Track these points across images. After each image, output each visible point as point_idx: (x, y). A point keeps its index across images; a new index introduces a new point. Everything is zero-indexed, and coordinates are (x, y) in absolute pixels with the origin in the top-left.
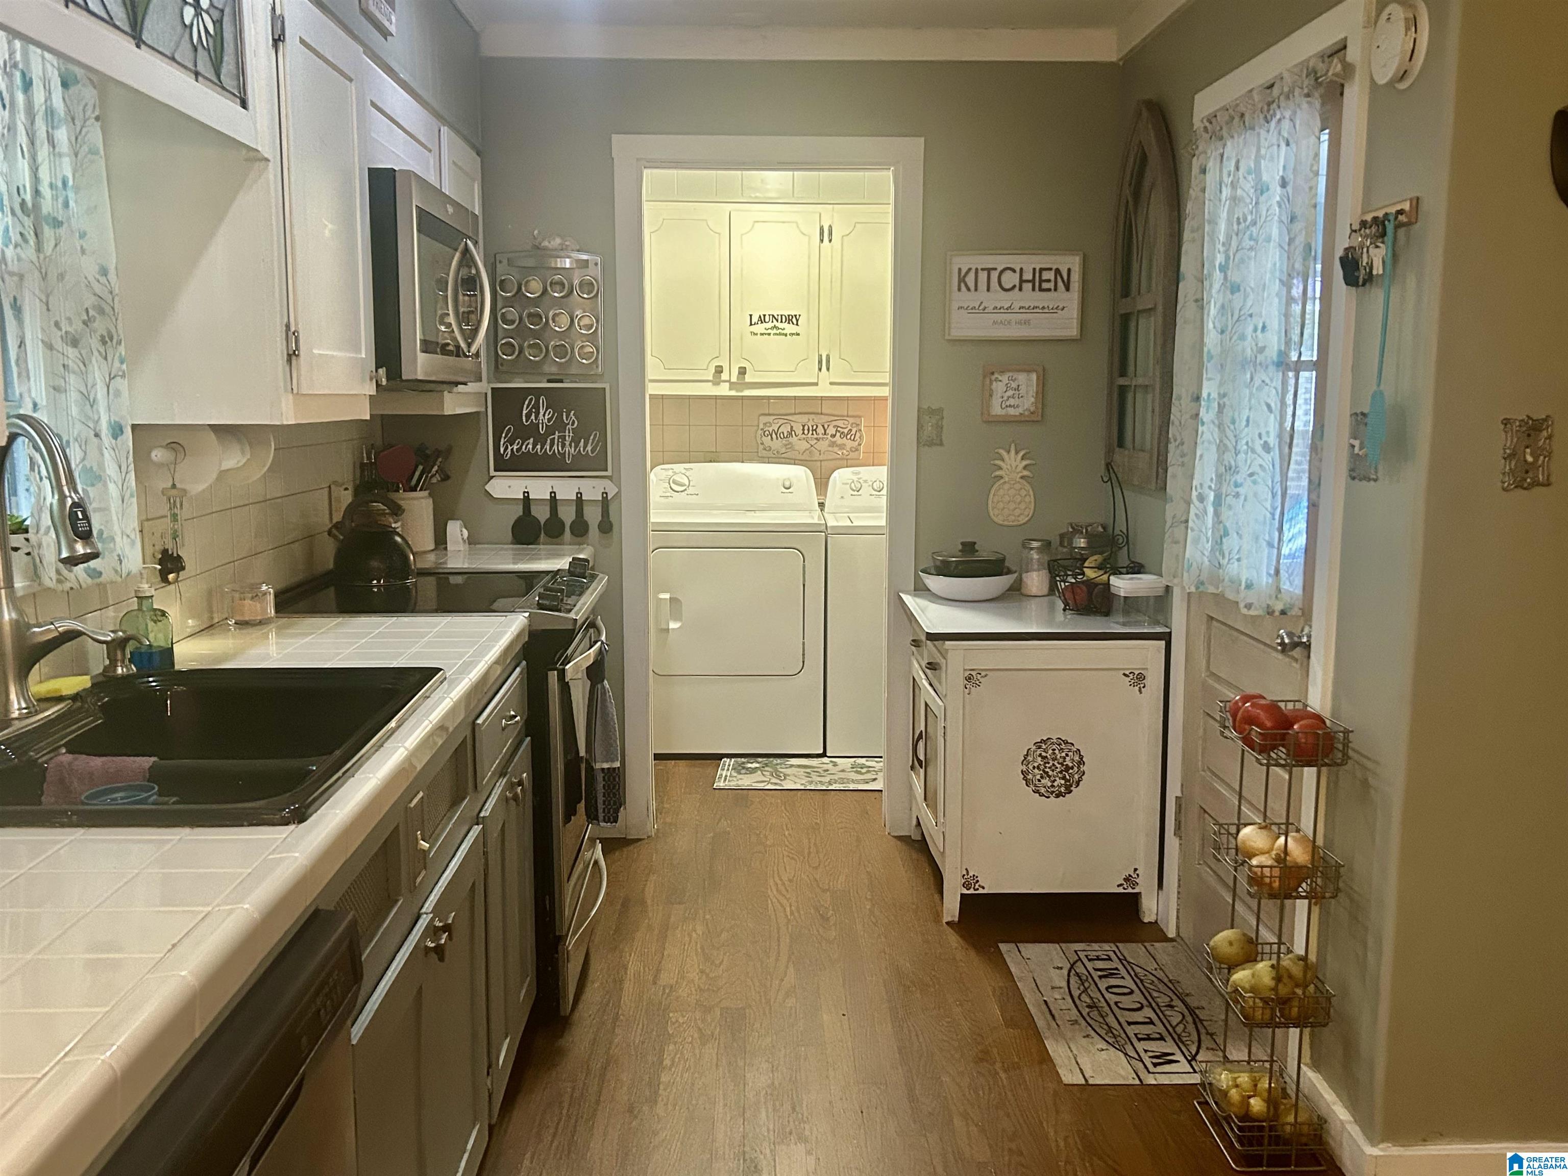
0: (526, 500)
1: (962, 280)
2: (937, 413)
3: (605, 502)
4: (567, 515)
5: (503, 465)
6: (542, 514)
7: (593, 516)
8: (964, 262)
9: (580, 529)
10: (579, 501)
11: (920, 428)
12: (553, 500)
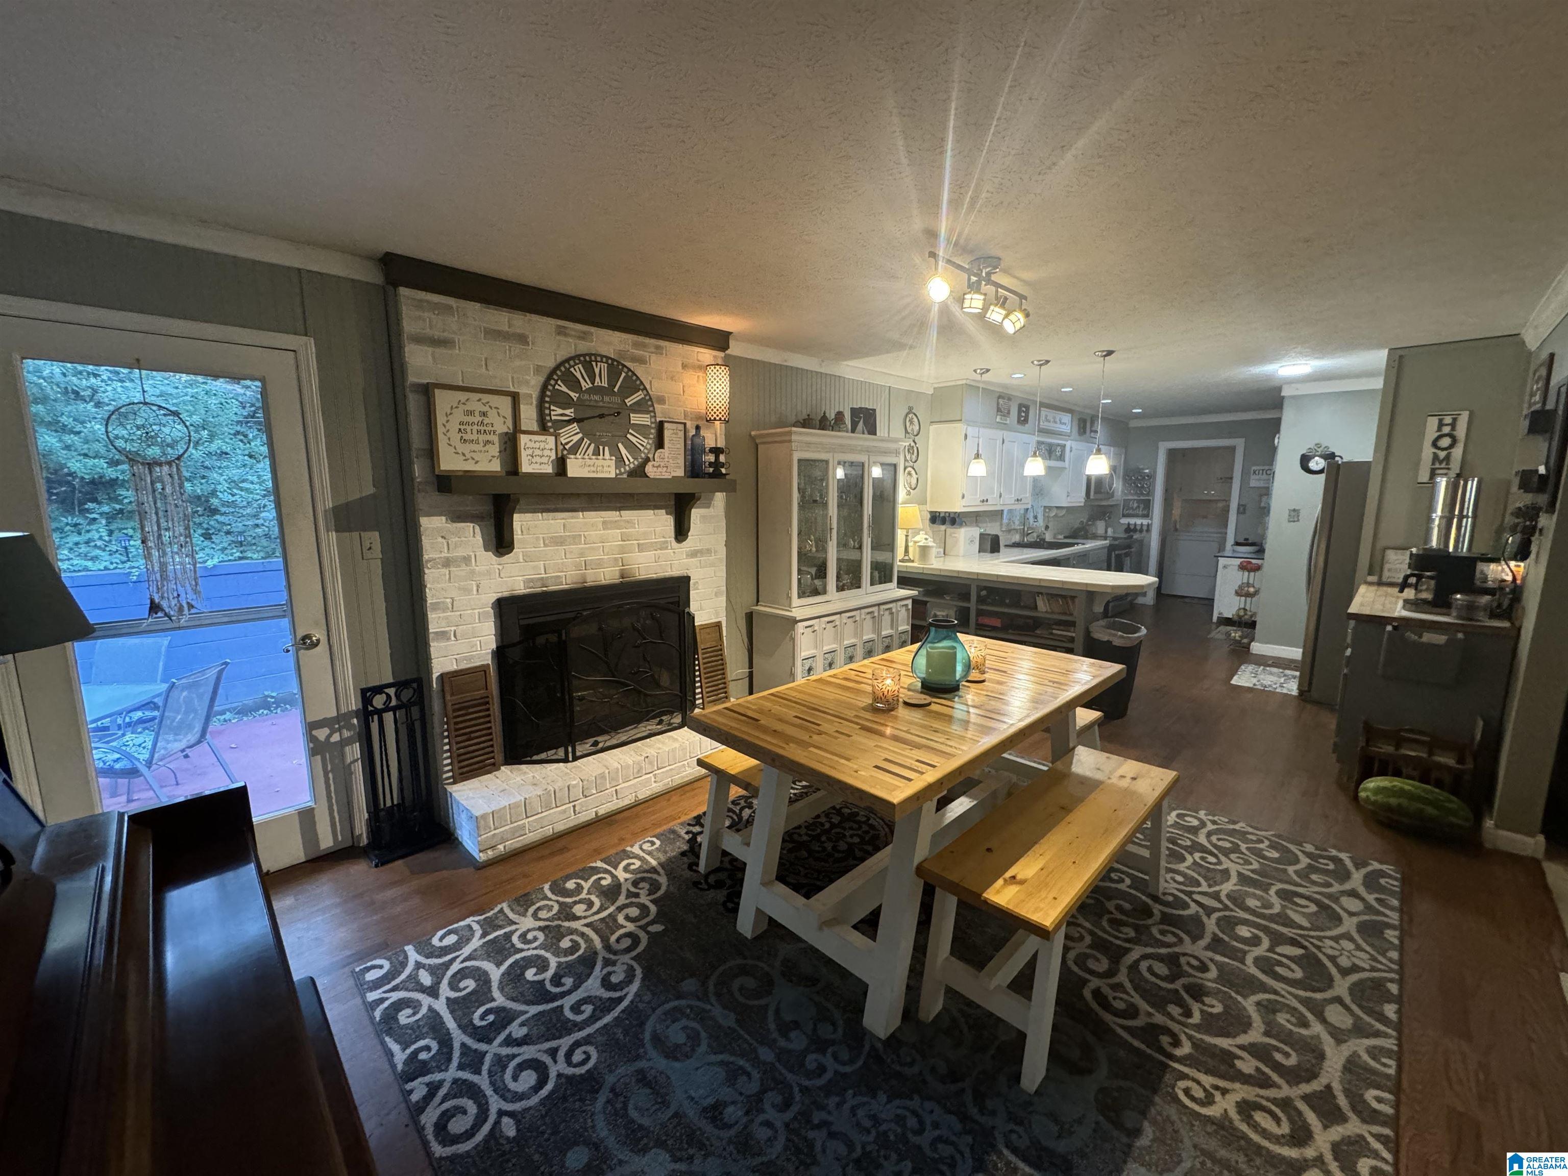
0: (1129, 524)
1: (1254, 472)
2: (1244, 506)
3: (1148, 525)
4: (1138, 528)
5: (1124, 516)
6: (1132, 527)
7: (1145, 528)
8: (1254, 468)
9: (1141, 531)
10: (1142, 524)
11: (1238, 509)
12: (1135, 524)
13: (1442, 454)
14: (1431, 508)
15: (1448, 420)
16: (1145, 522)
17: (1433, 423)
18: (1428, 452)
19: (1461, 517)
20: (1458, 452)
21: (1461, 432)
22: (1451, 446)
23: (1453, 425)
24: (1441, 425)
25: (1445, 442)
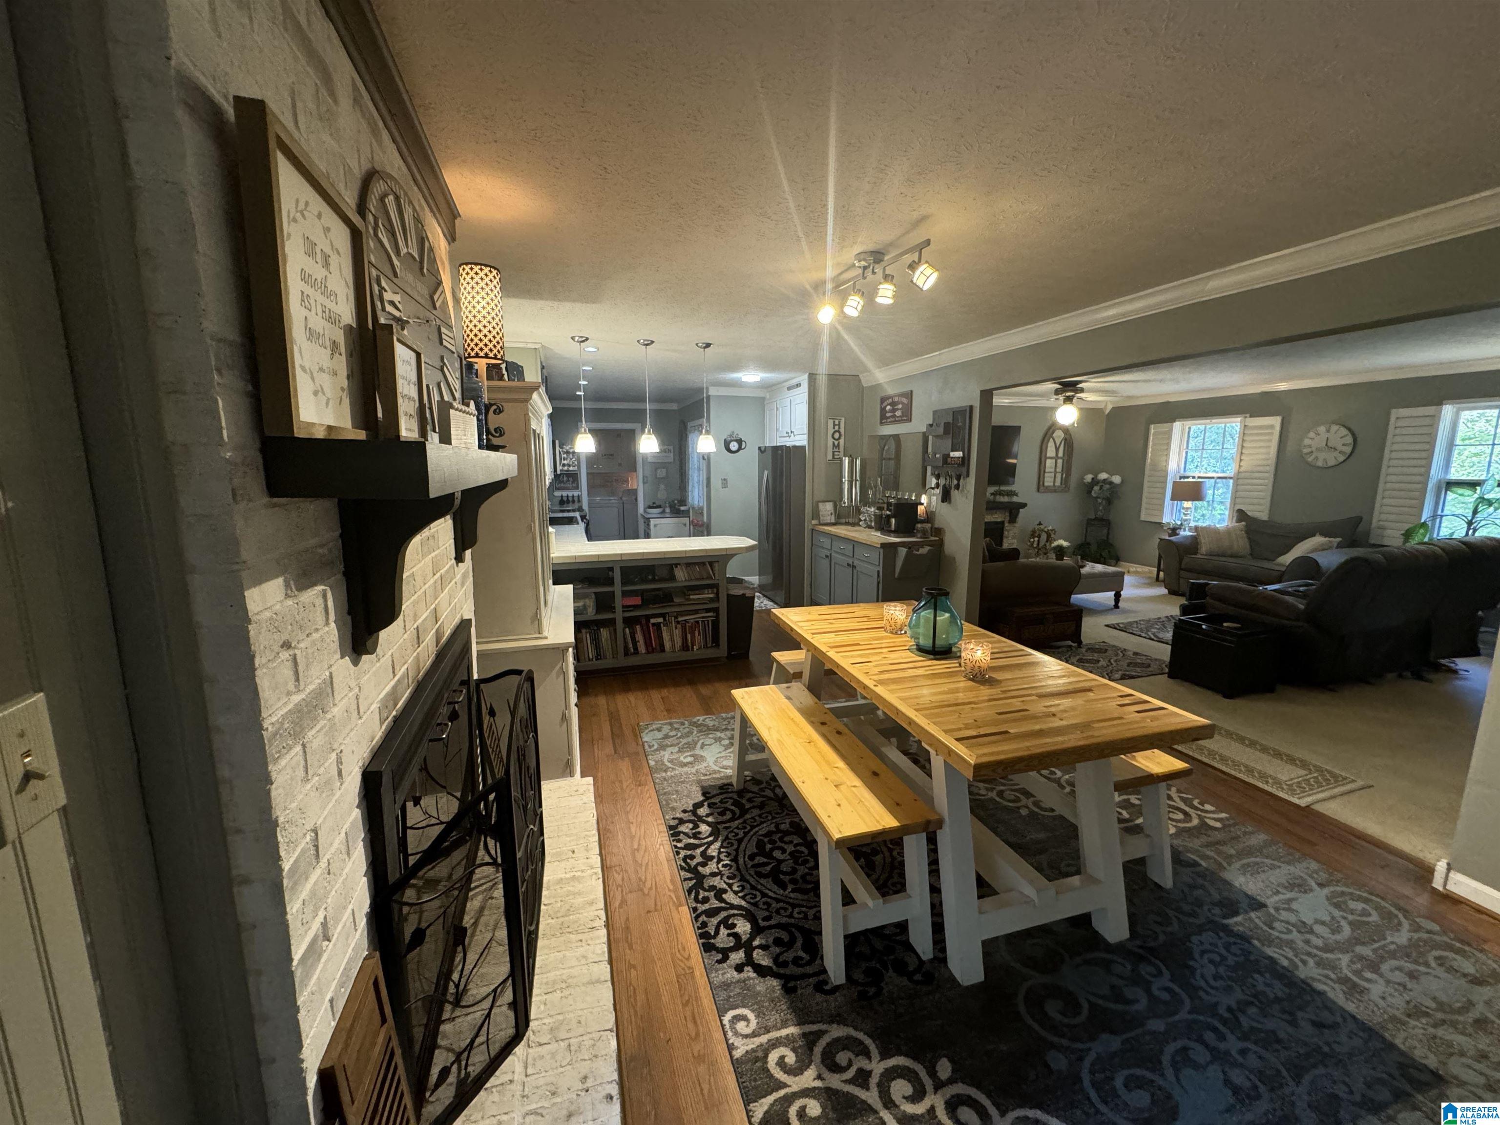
0: (562, 496)
2: (646, 477)
3: (578, 496)
4: (570, 499)
5: (557, 489)
6: (565, 499)
7: (576, 499)
9: (573, 502)
10: (573, 496)
11: (643, 480)
12: (568, 496)
13: (836, 443)
14: (841, 476)
15: (837, 422)
16: (576, 493)
17: (831, 422)
18: (830, 441)
19: (856, 480)
20: (842, 441)
21: (842, 430)
22: (839, 438)
23: (839, 425)
24: (834, 425)
25: (837, 435)
